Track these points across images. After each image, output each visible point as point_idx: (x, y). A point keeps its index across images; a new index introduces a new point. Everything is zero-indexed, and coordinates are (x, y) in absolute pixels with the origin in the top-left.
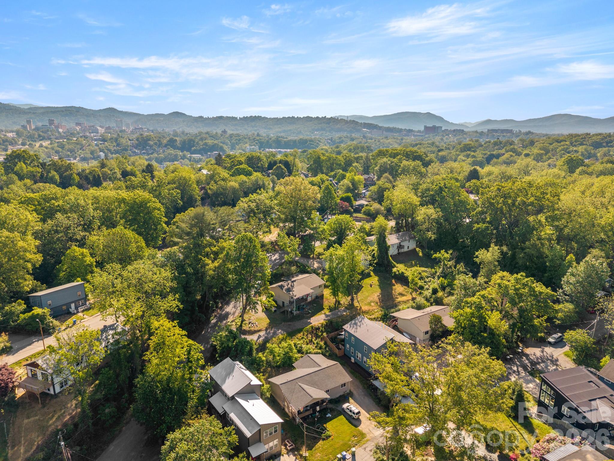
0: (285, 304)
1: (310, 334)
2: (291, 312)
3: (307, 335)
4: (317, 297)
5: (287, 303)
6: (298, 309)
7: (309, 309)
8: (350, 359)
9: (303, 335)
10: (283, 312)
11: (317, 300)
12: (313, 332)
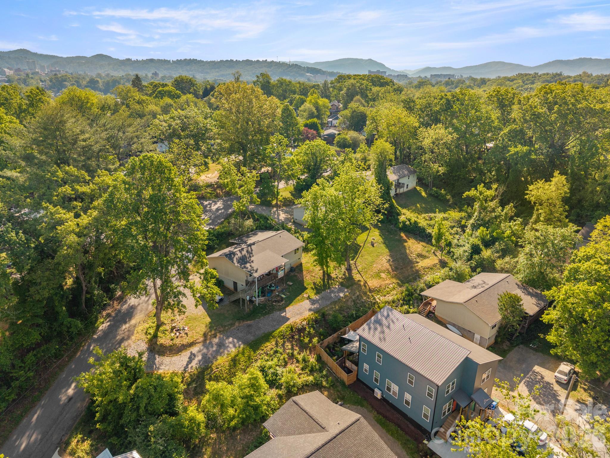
1: (288, 340)
3: (283, 345)
4: (292, 269)
5: (242, 284)
8: (373, 391)
9: (277, 344)
10: (237, 302)
12: (293, 337)
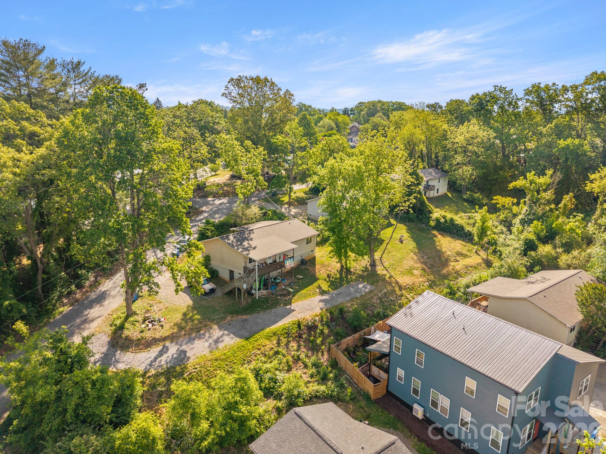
0: (236, 276)
2: (249, 292)
4: (303, 262)
5: (239, 272)
6: (265, 284)
7: (290, 285)
8: (411, 408)
10: (231, 293)
11: (303, 267)
